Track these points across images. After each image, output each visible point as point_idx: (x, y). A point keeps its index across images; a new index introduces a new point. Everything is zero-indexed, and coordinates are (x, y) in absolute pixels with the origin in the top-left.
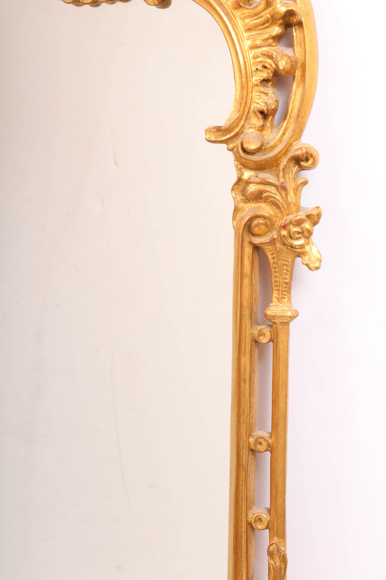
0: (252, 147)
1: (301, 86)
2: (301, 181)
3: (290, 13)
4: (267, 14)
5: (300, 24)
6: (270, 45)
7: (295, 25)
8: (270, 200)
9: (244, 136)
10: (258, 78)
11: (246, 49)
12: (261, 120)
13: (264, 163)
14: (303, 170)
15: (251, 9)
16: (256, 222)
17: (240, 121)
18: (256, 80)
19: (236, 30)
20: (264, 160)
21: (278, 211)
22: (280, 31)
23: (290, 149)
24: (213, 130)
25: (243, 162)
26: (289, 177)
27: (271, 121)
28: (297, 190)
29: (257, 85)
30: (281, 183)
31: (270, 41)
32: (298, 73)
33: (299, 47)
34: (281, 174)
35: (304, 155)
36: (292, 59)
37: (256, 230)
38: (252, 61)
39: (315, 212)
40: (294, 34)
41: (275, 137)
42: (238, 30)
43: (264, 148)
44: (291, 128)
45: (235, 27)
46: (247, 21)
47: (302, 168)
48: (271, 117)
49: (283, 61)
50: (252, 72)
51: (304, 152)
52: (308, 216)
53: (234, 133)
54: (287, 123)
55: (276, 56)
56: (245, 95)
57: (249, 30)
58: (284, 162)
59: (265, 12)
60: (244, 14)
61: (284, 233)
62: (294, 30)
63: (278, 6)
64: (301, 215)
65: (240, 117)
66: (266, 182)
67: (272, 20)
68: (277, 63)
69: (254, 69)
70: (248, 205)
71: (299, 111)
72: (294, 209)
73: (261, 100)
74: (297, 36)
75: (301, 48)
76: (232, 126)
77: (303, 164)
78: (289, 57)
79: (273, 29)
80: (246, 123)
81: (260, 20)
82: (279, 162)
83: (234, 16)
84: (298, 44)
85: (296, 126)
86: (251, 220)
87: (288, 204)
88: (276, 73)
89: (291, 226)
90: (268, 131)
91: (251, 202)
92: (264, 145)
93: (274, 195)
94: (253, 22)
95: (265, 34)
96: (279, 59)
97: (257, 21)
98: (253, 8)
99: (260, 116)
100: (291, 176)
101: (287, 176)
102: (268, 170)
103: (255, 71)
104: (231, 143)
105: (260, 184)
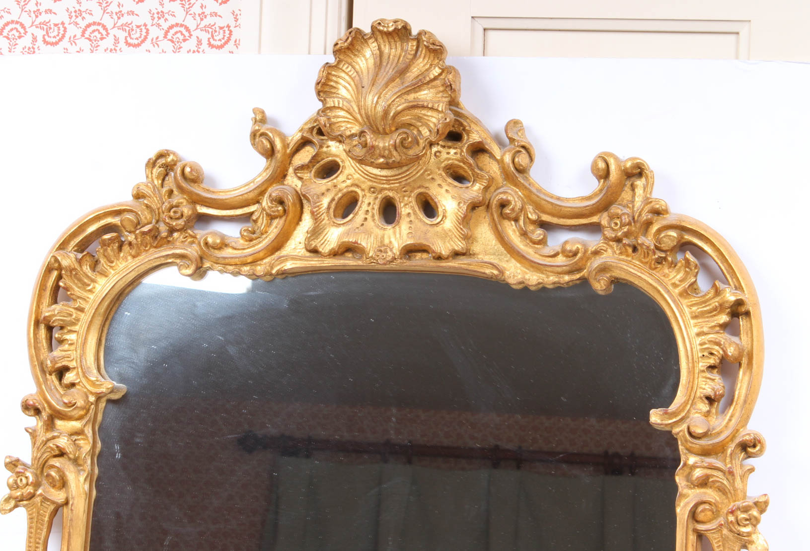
0: (699, 431)
1: (748, 374)
2: (749, 468)
3: (739, 303)
4: (715, 303)
5: (747, 314)
6: (717, 333)
7: (741, 315)
8: (717, 485)
9: (691, 420)
10: (705, 364)
11: (693, 336)
12: (707, 405)
13: (710, 447)
14: (749, 457)
15: (699, 297)
16: (700, 508)
17: (686, 406)
18: (702, 366)
19: (683, 317)
20: (711, 444)
21: (724, 497)
22: (728, 319)
23: (737, 435)
24: (659, 413)
25: (688, 446)
26: (736, 464)
27: (717, 407)
28: (743, 477)
29: (703, 371)
30: (728, 468)
31: (718, 329)
32: (744, 361)
33: (745, 336)
34: (728, 460)
35: (753, 441)
36: (740, 346)
37: (701, 517)
38: (699, 347)
39: (762, 499)
40: (741, 323)
41: (721, 423)
42: (685, 317)
43: (710, 434)
44: (737, 414)
45: (682, 314)
46: (694, 309)
47: (749, 456)
48: (716, 403)
49: (732, 348)
50: (698, 359)
51: (752, 438)
52: (756, 504)
53: (680, 417)
54: (734, 410)
55: (724, 343)
56: (691, 380)
57: (695, 317)
58: (732, 448)
59: (713, 301)
60: (691, 301)
61: (731, 518)
62: (740, 319)
63: (728, 295)
64: (750, 502)
65: (686, 402)
66: (713, 466)
67: (720, 308)
68: (725, 349)
69: (700, 355)
70: (692, 490)
71: (746, 396)
72: (740, 495)
73: (707, 386)
74: (743, 325)
75: (747, 337)
76: (679, 410)
77: (750, 450)
78: (737, 345)
79: (720, 317)
80: (692, 408)
81: (708, 308)
82: (725, 448)
83: (681, 303)
84: (745, 333)
85: (743, 412)
86: (696, 506)
87: (735, 490)
88: (724, 359)
89: (739, 512)
90: (713, 418)
91: (696, 487)
92: (710, 430)
93: (721, 480)
94: (700, 310)
95: (712, 322)
96: (727, 346)
97: (705, 309)
98: (701, 297)
99: (706, 402)
100: (738, 463)
101: (734, 462)
102: (714, 456)
103: (701, 357)
104: (677, 427)
105: (707, 468)
